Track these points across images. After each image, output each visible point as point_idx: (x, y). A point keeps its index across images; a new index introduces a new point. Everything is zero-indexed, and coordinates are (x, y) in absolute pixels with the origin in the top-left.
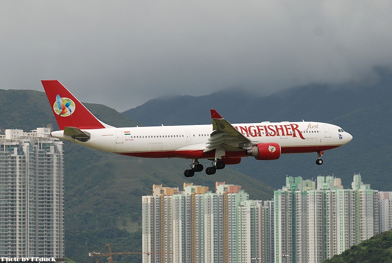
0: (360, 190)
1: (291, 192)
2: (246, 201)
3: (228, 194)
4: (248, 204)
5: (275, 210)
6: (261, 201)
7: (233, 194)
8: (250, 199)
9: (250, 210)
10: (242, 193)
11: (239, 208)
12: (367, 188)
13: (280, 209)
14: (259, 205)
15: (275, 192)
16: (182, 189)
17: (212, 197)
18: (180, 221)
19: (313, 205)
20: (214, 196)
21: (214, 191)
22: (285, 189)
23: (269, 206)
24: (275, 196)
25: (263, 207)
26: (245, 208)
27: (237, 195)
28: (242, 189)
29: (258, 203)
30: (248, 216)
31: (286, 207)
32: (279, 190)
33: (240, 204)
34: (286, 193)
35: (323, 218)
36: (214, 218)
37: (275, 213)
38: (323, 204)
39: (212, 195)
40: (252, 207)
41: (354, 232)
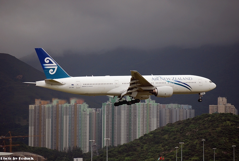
0: (150, 104)
1: (112, 104)
2: (87, 109)
3: (77, 105)
4: (88, 110)
5: (103, 114)
6: (95, 109)
7: (80, 105)
8: (89, 107)
9: (89, 114)
10: (85, 104)
11: (83, 112)
12: (153, 102)
13: (105, 113)
14: (94, 111)
15: (103, 104)
16: (51, 101)
17: (68, 106)
18: (50, 119)
19: (124, 112)
20: (69, 106)
21: (69, 103)
22: (108, 103)
23: (99, 111)
24: (103, 106)
25: (96, 112)
26: (86, 112)
27: (82, 105)
28: (85, 102)
29: (93, 110)
30: (88, 117)
31: (109, 112)
32: (105, 103)
33: (83, 110)
34: (109, 104)
35: (129, 119)
36: (69, 118)
37: (103, 115)
38: (129, 111)
39: (68, 105)
40: (90, 112)
41: (146, 127)
